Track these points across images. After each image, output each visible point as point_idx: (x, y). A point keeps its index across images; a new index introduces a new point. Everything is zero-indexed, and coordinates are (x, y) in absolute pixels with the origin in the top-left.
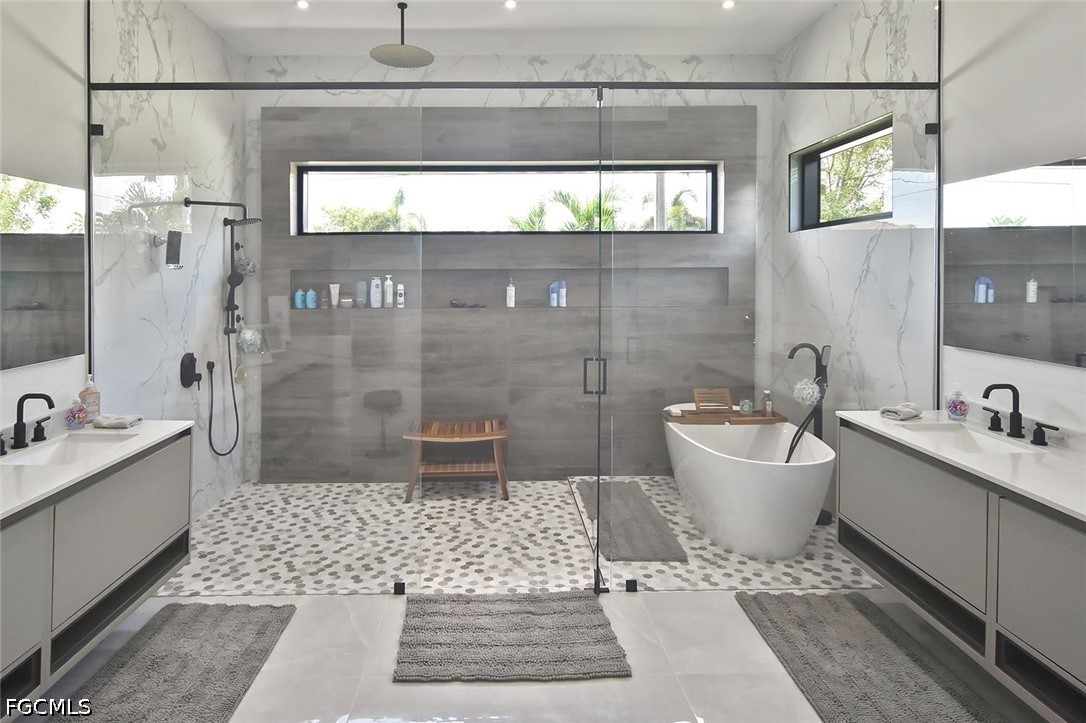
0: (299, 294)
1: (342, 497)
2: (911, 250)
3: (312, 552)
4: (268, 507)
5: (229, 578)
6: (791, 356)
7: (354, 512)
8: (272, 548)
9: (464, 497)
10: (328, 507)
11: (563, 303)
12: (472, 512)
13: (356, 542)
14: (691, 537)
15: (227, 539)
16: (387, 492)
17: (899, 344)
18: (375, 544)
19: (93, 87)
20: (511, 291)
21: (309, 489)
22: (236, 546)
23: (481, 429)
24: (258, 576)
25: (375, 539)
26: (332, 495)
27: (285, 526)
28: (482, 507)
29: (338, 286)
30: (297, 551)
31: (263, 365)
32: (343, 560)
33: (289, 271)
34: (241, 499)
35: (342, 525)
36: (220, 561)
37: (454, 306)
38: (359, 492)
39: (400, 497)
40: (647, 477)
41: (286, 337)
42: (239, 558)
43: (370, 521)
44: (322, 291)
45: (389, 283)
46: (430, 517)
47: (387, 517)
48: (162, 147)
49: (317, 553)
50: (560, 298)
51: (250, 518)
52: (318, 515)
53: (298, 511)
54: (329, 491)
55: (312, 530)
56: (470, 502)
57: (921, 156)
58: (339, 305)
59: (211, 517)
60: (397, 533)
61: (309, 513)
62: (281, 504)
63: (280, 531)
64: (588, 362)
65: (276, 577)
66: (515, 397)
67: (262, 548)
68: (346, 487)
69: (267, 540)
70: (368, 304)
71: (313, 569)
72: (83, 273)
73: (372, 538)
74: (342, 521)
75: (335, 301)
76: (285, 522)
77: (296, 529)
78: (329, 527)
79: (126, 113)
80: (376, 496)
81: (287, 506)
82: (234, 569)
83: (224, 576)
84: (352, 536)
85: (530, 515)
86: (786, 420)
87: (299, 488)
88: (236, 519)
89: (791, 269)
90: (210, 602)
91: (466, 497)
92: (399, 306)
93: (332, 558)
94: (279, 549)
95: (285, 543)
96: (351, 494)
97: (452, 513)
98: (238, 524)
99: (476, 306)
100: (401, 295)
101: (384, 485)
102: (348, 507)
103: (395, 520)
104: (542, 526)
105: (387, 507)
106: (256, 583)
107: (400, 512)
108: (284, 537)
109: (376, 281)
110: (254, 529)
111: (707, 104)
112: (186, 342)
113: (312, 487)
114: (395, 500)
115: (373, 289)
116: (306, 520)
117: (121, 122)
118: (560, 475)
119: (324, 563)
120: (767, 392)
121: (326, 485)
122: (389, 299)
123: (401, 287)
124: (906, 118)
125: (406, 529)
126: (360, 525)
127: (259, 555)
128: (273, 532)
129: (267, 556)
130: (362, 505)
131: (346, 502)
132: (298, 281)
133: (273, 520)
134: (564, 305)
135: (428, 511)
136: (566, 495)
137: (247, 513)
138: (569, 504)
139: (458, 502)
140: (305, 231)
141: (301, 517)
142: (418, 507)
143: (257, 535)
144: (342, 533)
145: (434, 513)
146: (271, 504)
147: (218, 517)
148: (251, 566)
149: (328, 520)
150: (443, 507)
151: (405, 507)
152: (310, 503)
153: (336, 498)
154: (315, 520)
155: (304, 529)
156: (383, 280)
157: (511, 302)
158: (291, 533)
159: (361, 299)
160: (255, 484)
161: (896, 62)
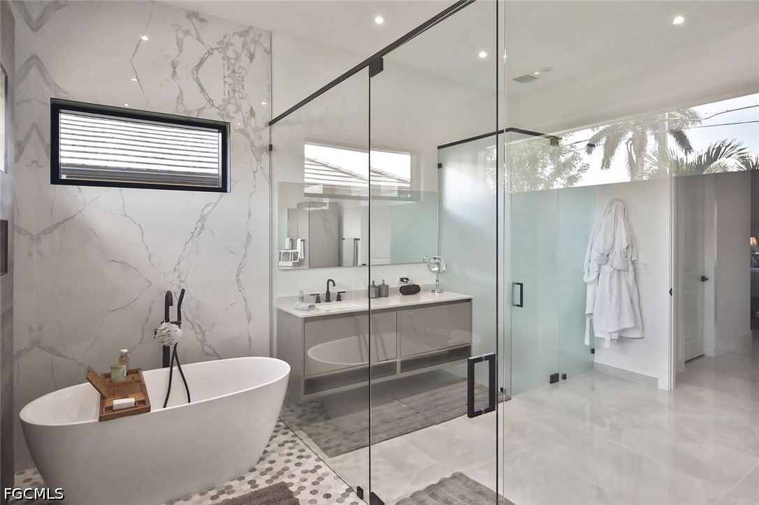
2: (250, 215)
17: (237, 276)
57: (257, 160)
124: (243, 132)
161: (234, 91)
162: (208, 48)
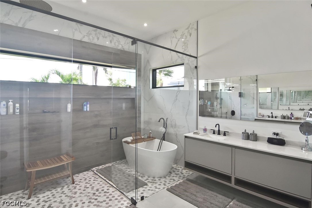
2: (190, 94)
6: (159, 121)
11: (88, 110)
14: (142, 177)
17: (186, 117)
40: (115, 162)
50: (87, 108)
57: (192, 73)
64: (112, 129)
85: (87, 186)
86: (155, 138)
89: (151, 98)
104: (95, 189)
111: (129, 51)
118: (88, 169)
120: (150, 131)
124: (188, 64)
134: (89, 110)
136: (94, 175)
138: (98, 178)
157: (69, 110)
161: (185, 50)
162: (178, 39)
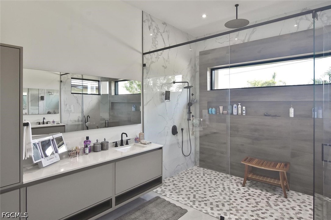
0: (210, 109)
1: (221, 178)
3: (203, 194)
4: (198, 175)
5: (177, 194)
7: (223, 185)
8: (193, 188)
9: (267, 191)
10: (215, 180)
12: (268, 198)
13: (219, 195)
15: (182, 182)
16: (237, 181)
18: (224, 198)
19: (144, 54)
20: (292, 111)
21: (213, 172)
22: (184, 185)
23: (275, 166)
24: (184, 196)
25: (226, 197)
26: (219, 176)
27: (200, 183)
28: (273, 198)
29: (222, 107)
30: (199, 192)
31: (200, 131)
32: (211, 200)
33: (207, 102)
34: (192, 170)
35: (217, 188)
36: (178, 188)
37: (266, 115)
38: (228, 178)
39: (241, 184)
41: (207, 123)
42: (183, 189)
43: (227, 190)
44: (217, 108)
45: (240, 106)
46: (249, 195)
47: (233, 190)
48: (165, 68)
49: (205, 195)
51: (191, 177)
52: (211, 182)
53: (206, 179)
54: (218, 175)
55: (207, 186)
56: (269, 194)
58: (223, 113)
59: (182, 173)
60: (235, 197)
61: (209, 181)
62: (202, 175)
63: (198, 184)
65: (189, 198)
66: (293, 155)
67: (190, 188)
68: (225, 175)
69: (193, 186)
70: (232, 113)
71: (200, 200)
72: (141, 103)
73: (224, 196)
74: (217, 186)
75: (221, 112)
76: (200, 181)
77: (202, 185)
78: (212, 187)
79: (154, 60)
80: (233, 181)
81: (203, 176)
82: (179, 192)
83: (176, 193)
84: (219, 193)
87: (209, 171)
88: (188, 176)
90: (167, 199)
91: (268, 192)
92: (243, 115)
93: (208, 198)
94: (194, 190)
95: (197, 188)
96: (225, 178)
97: (259, 196)
98: (187, 178)
99: (275, 116)
100: (244, 111)
101: (238, 177)
102: (222, 182)
103: (235, 192)
105: (235, 186)
106: (183, 198)
107: (239, 189)
108: (197, 186)
109: (235, 105)
110: (191, 181)
112: (174, 122)
113: (214, 172)
114: (239, 184)
115: (234, 108)
116: (207, 183)
117: (152, 62)
119: (205, 199)
121: (218, 173)
122: (240, 112)
123: (244, 108)
125: (238, 196)
126: (223, 190)
127: (188, 189)
128: (195, 184)
129: (190, 191)
130: (227, 183)
131: (222, 180)
132: (209, 105)
133: (197, 179)
135: (250, 192)
137: (191, 175)
139: (264, 193)
140: (213, 89)
141: (206, 181)
142: (247, 189)
143: (191, 183)
144: (216, 190)
145: (252, 193)
146: (199, 174)
147: (184, 174)
148: (184, 193)
149: (213, 184)
150: (256, 193)
151: (241, 188)
152: (210, 177)
153: (220, 178)
154: (209, 183)
155: (205, 185)
156: (238, 105)
158: (200, 185)
159: (230, 112)
160: (198, 167)
